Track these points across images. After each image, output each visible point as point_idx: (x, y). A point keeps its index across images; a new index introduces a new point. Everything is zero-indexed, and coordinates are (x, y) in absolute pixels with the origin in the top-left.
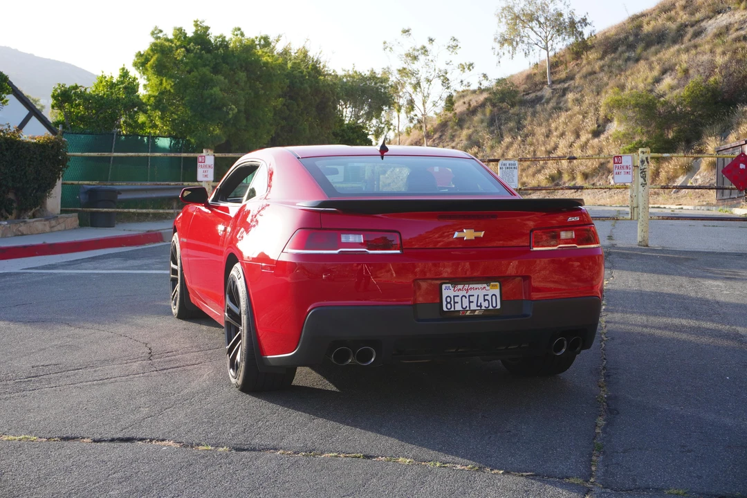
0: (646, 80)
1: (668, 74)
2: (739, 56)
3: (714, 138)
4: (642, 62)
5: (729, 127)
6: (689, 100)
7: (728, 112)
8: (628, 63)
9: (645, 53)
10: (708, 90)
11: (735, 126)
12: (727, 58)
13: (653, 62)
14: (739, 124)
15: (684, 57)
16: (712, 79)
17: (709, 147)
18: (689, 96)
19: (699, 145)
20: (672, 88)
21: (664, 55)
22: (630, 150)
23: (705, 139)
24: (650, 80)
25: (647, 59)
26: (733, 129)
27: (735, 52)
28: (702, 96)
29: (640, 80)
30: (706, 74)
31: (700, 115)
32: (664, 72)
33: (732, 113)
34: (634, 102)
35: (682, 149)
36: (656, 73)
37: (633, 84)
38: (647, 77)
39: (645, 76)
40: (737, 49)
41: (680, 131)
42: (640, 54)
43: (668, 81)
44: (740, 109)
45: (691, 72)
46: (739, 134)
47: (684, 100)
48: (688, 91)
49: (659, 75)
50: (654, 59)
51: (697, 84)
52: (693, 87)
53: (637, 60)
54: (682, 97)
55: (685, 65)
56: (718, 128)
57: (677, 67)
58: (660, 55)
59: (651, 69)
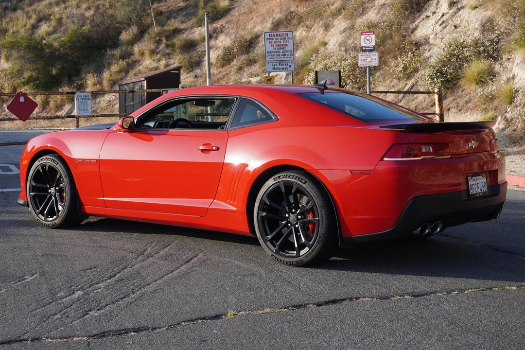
0: (25, 26)
1: (44, 22)
2: (101, 11)
3: (91, 74)
4: (19, 12)
5: (101, 66)
6: (69, 44)
7: (100, 55)
8: (7, 11)
9: (20, 4)
10: (84, 38)
11: (106, 66)
12: (92, 12)
13: (29, 12)
14: (110, 64)
15: (56, 9)
16: (84, 28)
17: (89, 82)
18: (69, 41)
19: (80, 80)
20: (49, 34)
21: (38, 6)
22: (23, 83)
23: (84, 76)
24: (28, 26)
25: (24, 9)
26: (104, 68)
27: (97, 8)
28: (79, 41)
29: (20, 26)
30: (80, 24)
31: (77, 56)
32: (40, 20)
33: (104, 55)
34: (25, 44)
35: (66, 83)
36: (33, 21)
37: (15, 29)
38: (26, 24)
39: (24, 23)
40: (99, 5)
41: (62, 68)
42: (16, 5)
43: (44, 28)
44: (109, 52)
45: (64, 21)
46: (110, 71)
47: (65, 44)
48: (68, 37)
49: (36, 23)
50: (30, 9)
51: (75, 32)
52: (72, 34)
53: (15, 9)
54: (63, 41)
55: (58, 16)
56: (93, 66)
57: (52, 17)
58: (35, 6)
59: (29, 18)
